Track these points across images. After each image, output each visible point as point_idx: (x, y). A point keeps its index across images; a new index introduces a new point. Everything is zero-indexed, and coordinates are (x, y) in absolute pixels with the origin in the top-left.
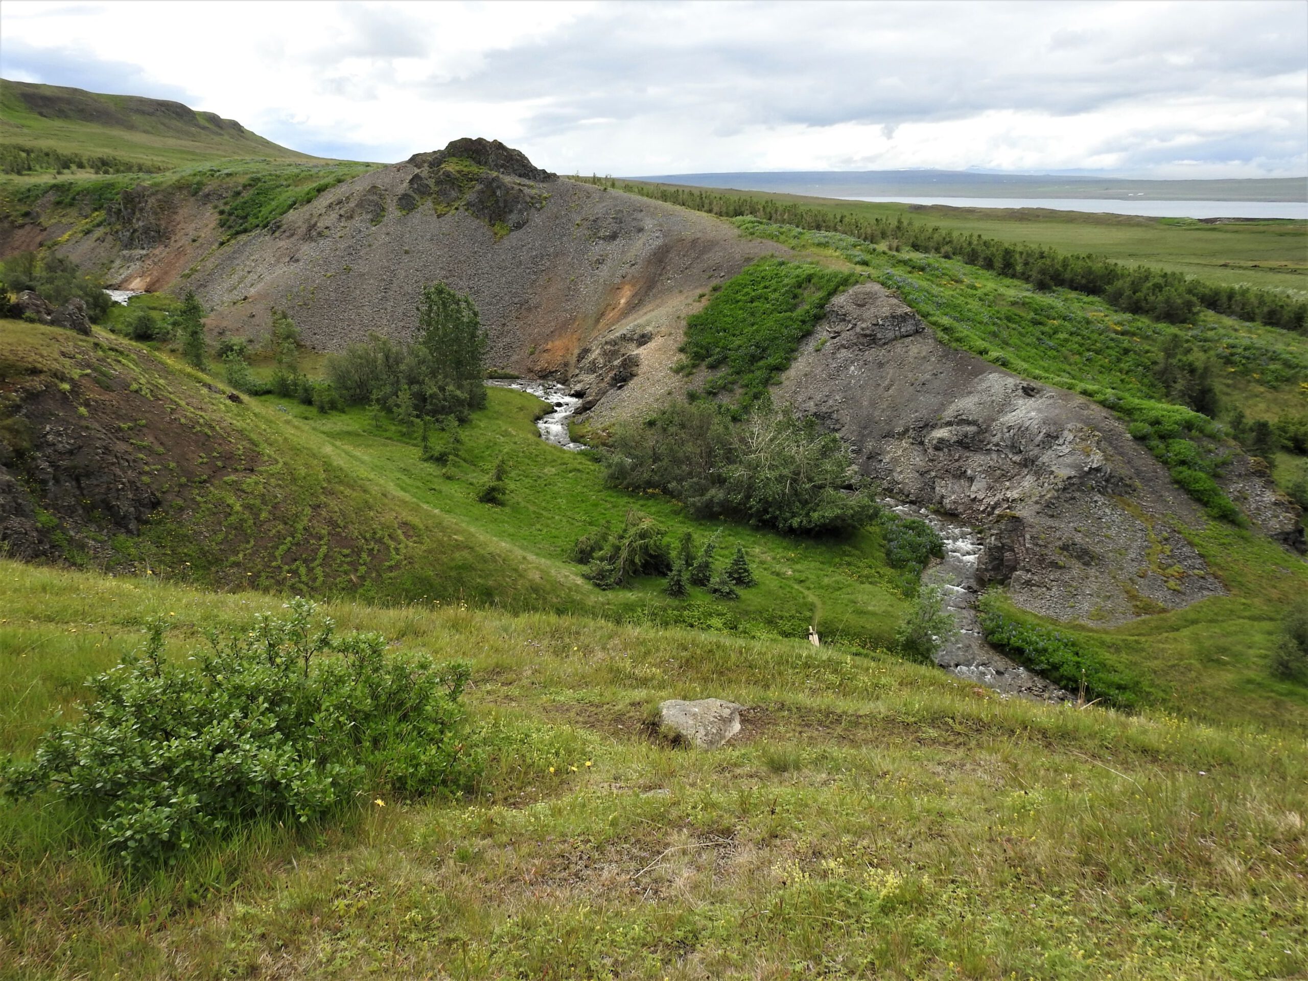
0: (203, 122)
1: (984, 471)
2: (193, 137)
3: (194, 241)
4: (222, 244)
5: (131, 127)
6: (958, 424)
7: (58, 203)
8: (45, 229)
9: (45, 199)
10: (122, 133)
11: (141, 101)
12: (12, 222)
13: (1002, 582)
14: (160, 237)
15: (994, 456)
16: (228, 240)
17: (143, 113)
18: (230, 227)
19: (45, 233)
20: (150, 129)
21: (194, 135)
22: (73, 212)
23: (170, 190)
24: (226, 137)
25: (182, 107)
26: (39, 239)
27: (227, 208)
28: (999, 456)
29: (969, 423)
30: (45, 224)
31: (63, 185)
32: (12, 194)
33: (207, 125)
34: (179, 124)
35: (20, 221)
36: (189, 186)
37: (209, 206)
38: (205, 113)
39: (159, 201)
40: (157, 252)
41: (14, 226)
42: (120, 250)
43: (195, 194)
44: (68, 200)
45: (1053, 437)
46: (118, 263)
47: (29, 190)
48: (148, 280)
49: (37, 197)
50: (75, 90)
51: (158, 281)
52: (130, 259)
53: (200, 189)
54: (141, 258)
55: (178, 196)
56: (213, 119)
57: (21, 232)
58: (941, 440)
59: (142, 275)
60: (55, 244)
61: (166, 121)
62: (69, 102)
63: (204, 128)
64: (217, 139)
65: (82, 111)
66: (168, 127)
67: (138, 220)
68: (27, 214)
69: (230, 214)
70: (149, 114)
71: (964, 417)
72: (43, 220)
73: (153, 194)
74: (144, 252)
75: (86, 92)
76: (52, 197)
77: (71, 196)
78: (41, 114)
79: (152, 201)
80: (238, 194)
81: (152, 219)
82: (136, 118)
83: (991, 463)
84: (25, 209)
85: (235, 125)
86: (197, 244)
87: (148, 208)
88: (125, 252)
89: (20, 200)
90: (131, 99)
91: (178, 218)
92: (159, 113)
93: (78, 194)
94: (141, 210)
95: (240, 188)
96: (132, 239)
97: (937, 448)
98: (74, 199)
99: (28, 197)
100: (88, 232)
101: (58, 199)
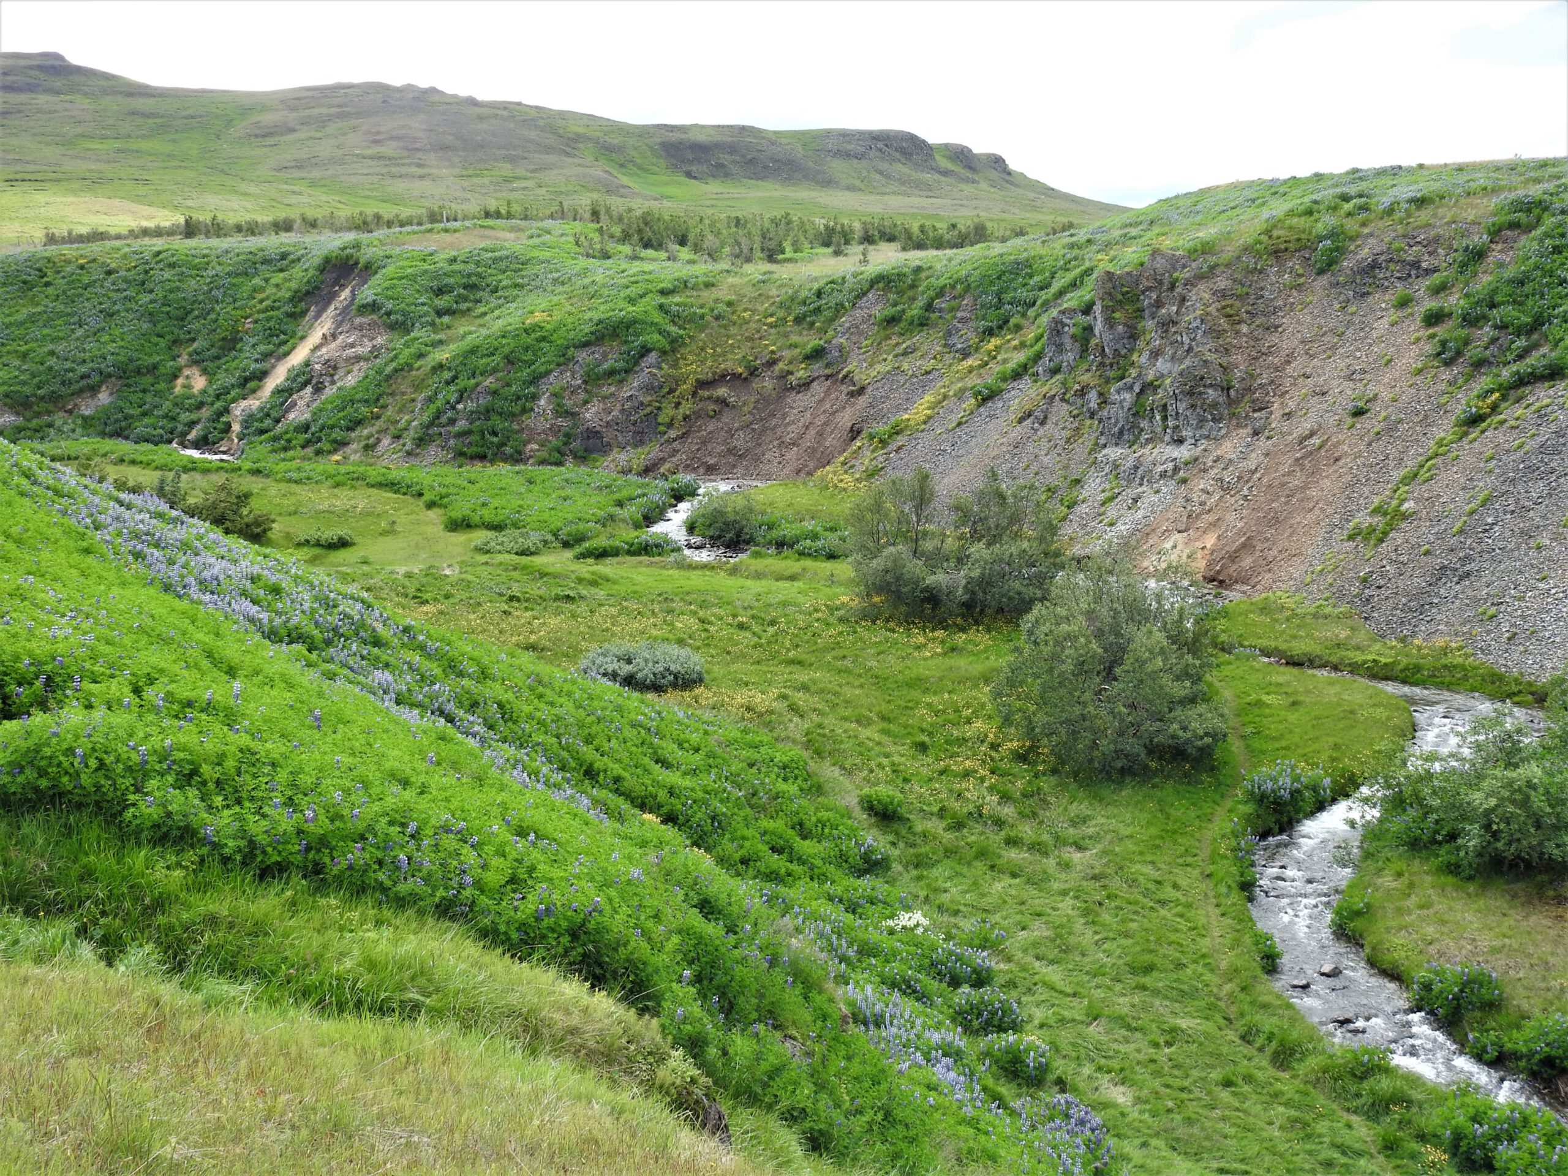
0: (944, 163)
2: (926, 189)
3: (1358, 413)
4: (1474, 420)
5: (827, 183)
7: (892, 321)
8: (862, 391)
9: (858, 313)
10: (814, 194)
11: (845, 135)
12: (784, 375)
14: (1231, 403)
16: (1494, 408)
17: (848, 155)
18: (1479, 365)
19: (862, 401)
20: (857, 183)
21: (929, 187)
22: (929, 342)
23: (1249, 261)
24: (984, 185)
25: (913, 139)
26: (846, 419)
27: (1454, 301)
30: (860, 377)
31: (901, 276)
32: (781, 305)
33: (950, 166)
34: (904, 170)
35: (801, 373)
36: (1304, 246)
37: (1382, 300)
38: (947, 146)
39: (1222, 294)
40: (1228, 449)
41: (787, 387)
42: (1098, 447)
43: (1328, 266)
44: (914, 311)
46: (1094, 487)
47: (819, 294)
48: (1210, 541)
49: (839, 309)
50: (743, 129)
51: (1247, 546)
52: (1137, 474)
53: (1341, 251)
54: (1177, 473)
55: (1277, 278)
56: (961, 156)
57: (803, 400)
59: (1188, 524)
60: (897, 431)
61: (884, 166)
62: (732, 149)
63: (946, 173)
64: (968, 189)
65: (752, 162)
66: (888, 177)
67: (1156, 354)
68: (817, 354)
69: (1471, 320)
70: (859, 157)
72: (857, 367)
73: (1201, 277)
74: (1183, 453)
75: (759, 131)
76: (876, 308)
77: (921, 302)
78: (689, 175)
79: (1201, 296)
80: (1478, 255)
81: (1206, 349)
82: (837, 167)
84: (812, 342)
85: (997, 162)
86: (1371, 424)
87: (1190, 317)
88: (1113, 453)
89: (798, 320)
90: (828, 134)
91: (1286, 342)
92: (872, 154)
93: (941, 293)
94: (1167, 324)
95: (1479, 239)
96: (1137, 412)
98: (929, 307)
99: (818, 310)
100: (987, 397)
101: (890, 311)
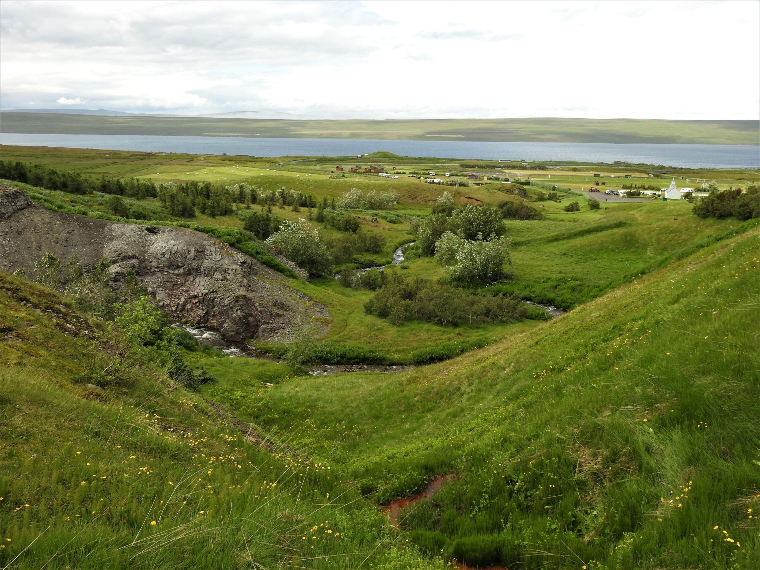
1: (160, 286)
6: (123, 260)
13: (252, 337)
15: (159, 275)
28: (162, 274)
29: (130, 258)
45: (200, 252)
58: (117, 274)
71: (124, 254)
83: (160, 280)
97: (116, 280)
